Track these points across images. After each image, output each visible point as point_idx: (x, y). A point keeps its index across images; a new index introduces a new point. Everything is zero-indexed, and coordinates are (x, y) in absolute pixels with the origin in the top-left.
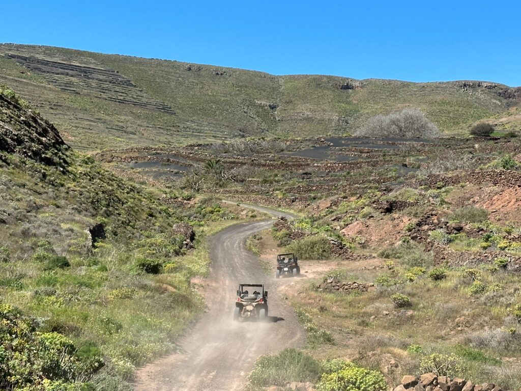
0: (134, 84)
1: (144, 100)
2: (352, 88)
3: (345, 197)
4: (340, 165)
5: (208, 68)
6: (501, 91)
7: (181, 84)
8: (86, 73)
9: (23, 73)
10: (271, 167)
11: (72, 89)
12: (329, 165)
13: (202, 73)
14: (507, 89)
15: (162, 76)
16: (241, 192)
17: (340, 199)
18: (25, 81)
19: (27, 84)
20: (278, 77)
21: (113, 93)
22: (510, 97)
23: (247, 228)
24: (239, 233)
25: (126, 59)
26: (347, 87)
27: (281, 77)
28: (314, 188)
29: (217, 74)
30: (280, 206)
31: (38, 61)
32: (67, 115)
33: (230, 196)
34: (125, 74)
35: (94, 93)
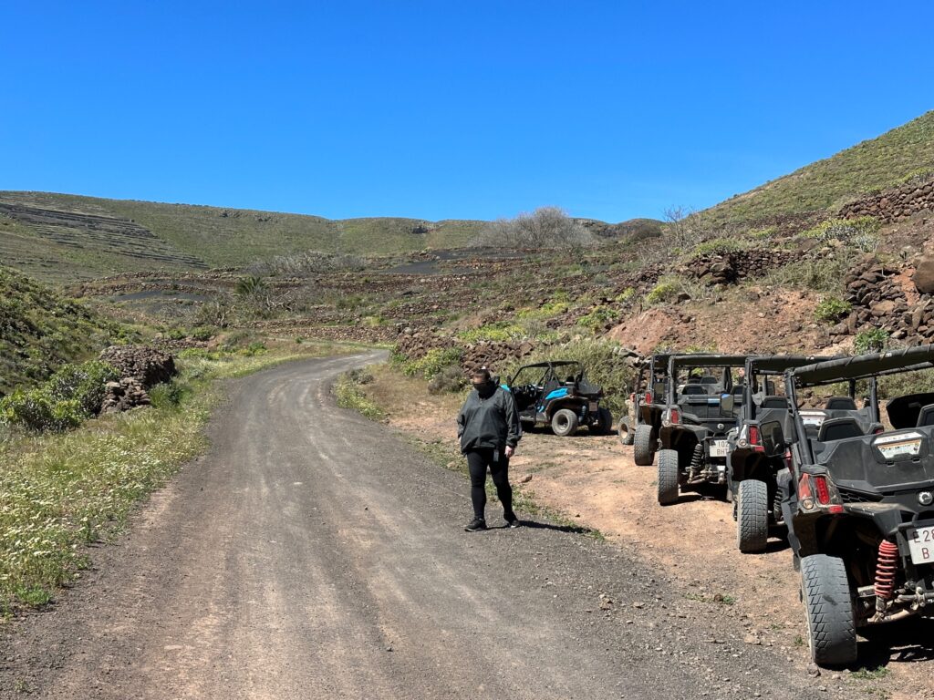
0: (154, 235)
1: (168, 253)
2: (426, 232)
3: (509, 309)
4: (464, 278)
5: (248, 214)
6: (600, 229)
7: (215, 233)
8: (91, 222)
9: (6, 224)
10: (349, 290)
11: (73, 242)
12: (445, 279)
13: (241, 219)
14: (607, 226)
15: (191, 225)
16: (302, 323)
17: (500, 312)
18: (9, 233)
19: (11, 237)
20: (335, 222)
21: (127, 246)
22: (610, 236)
23: (326, 364)
24: (308, 372)
25: (143, 205)
26: (420, 231)
27: (339, 222)
28: (435, 307)
29: (260, 220)
30: (375, 341)
31: (28, 210)
32: (64, 273)
33: (282, 331)
34: (142, 223)
35: (102, 246)
